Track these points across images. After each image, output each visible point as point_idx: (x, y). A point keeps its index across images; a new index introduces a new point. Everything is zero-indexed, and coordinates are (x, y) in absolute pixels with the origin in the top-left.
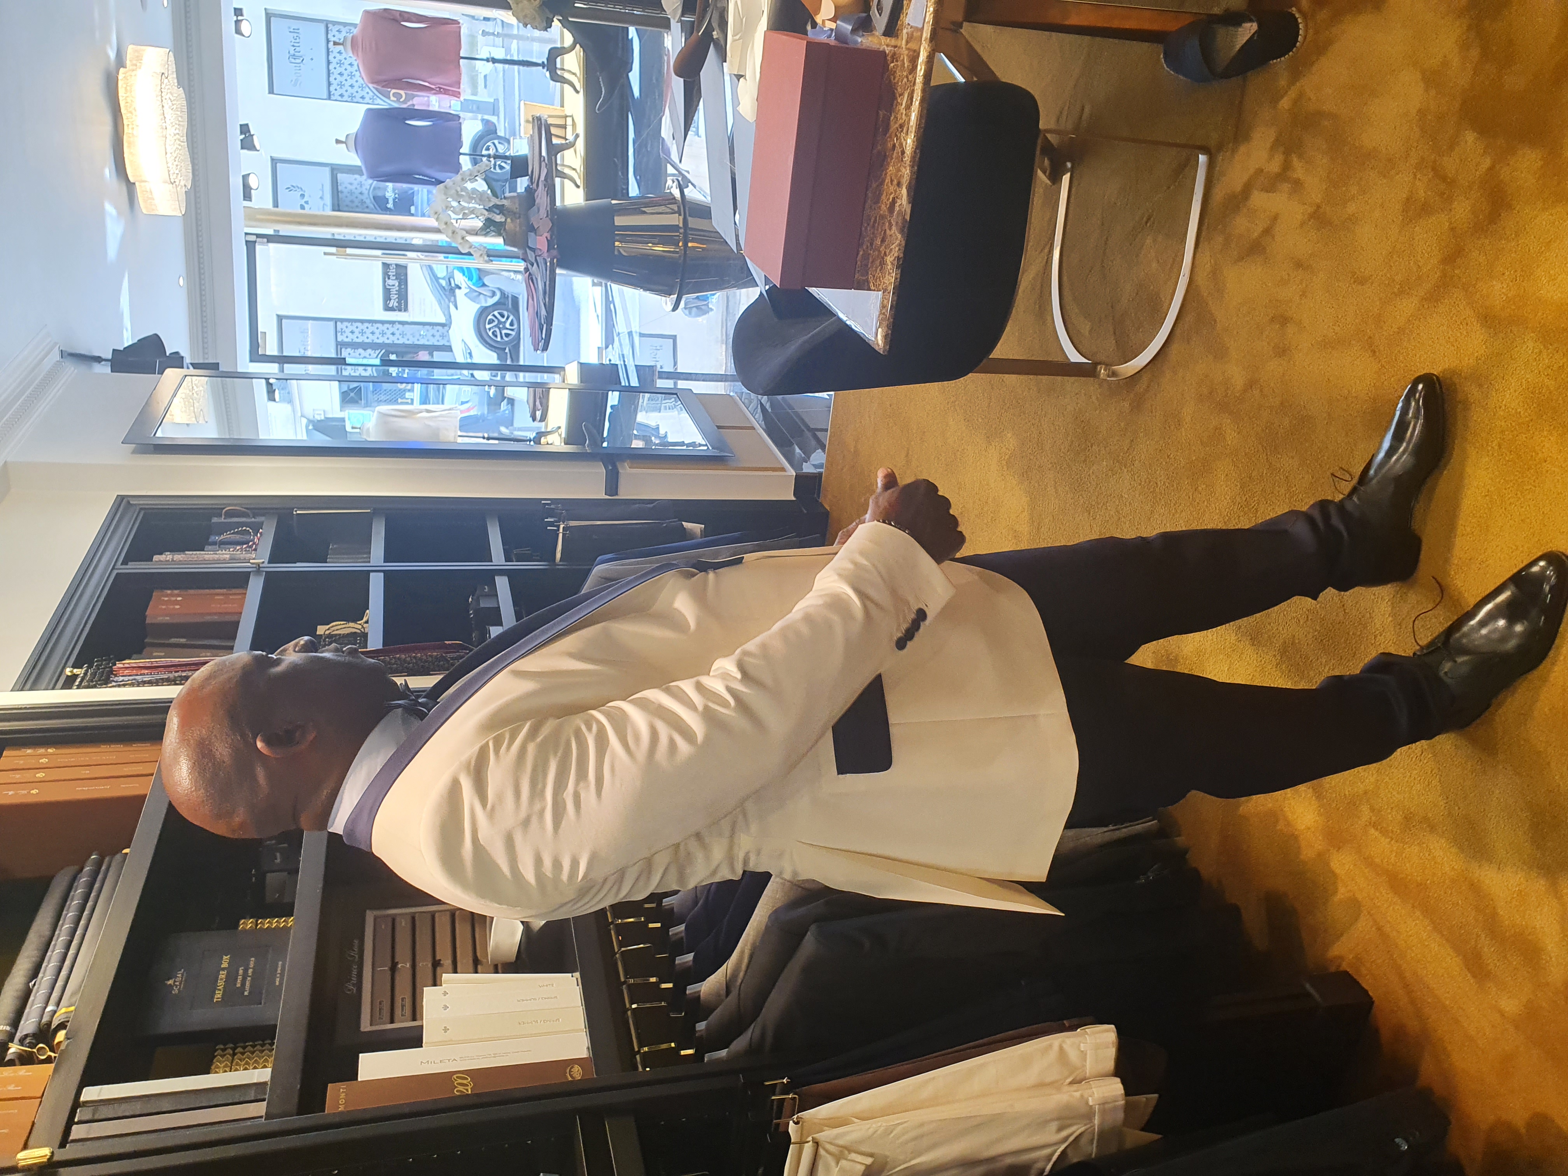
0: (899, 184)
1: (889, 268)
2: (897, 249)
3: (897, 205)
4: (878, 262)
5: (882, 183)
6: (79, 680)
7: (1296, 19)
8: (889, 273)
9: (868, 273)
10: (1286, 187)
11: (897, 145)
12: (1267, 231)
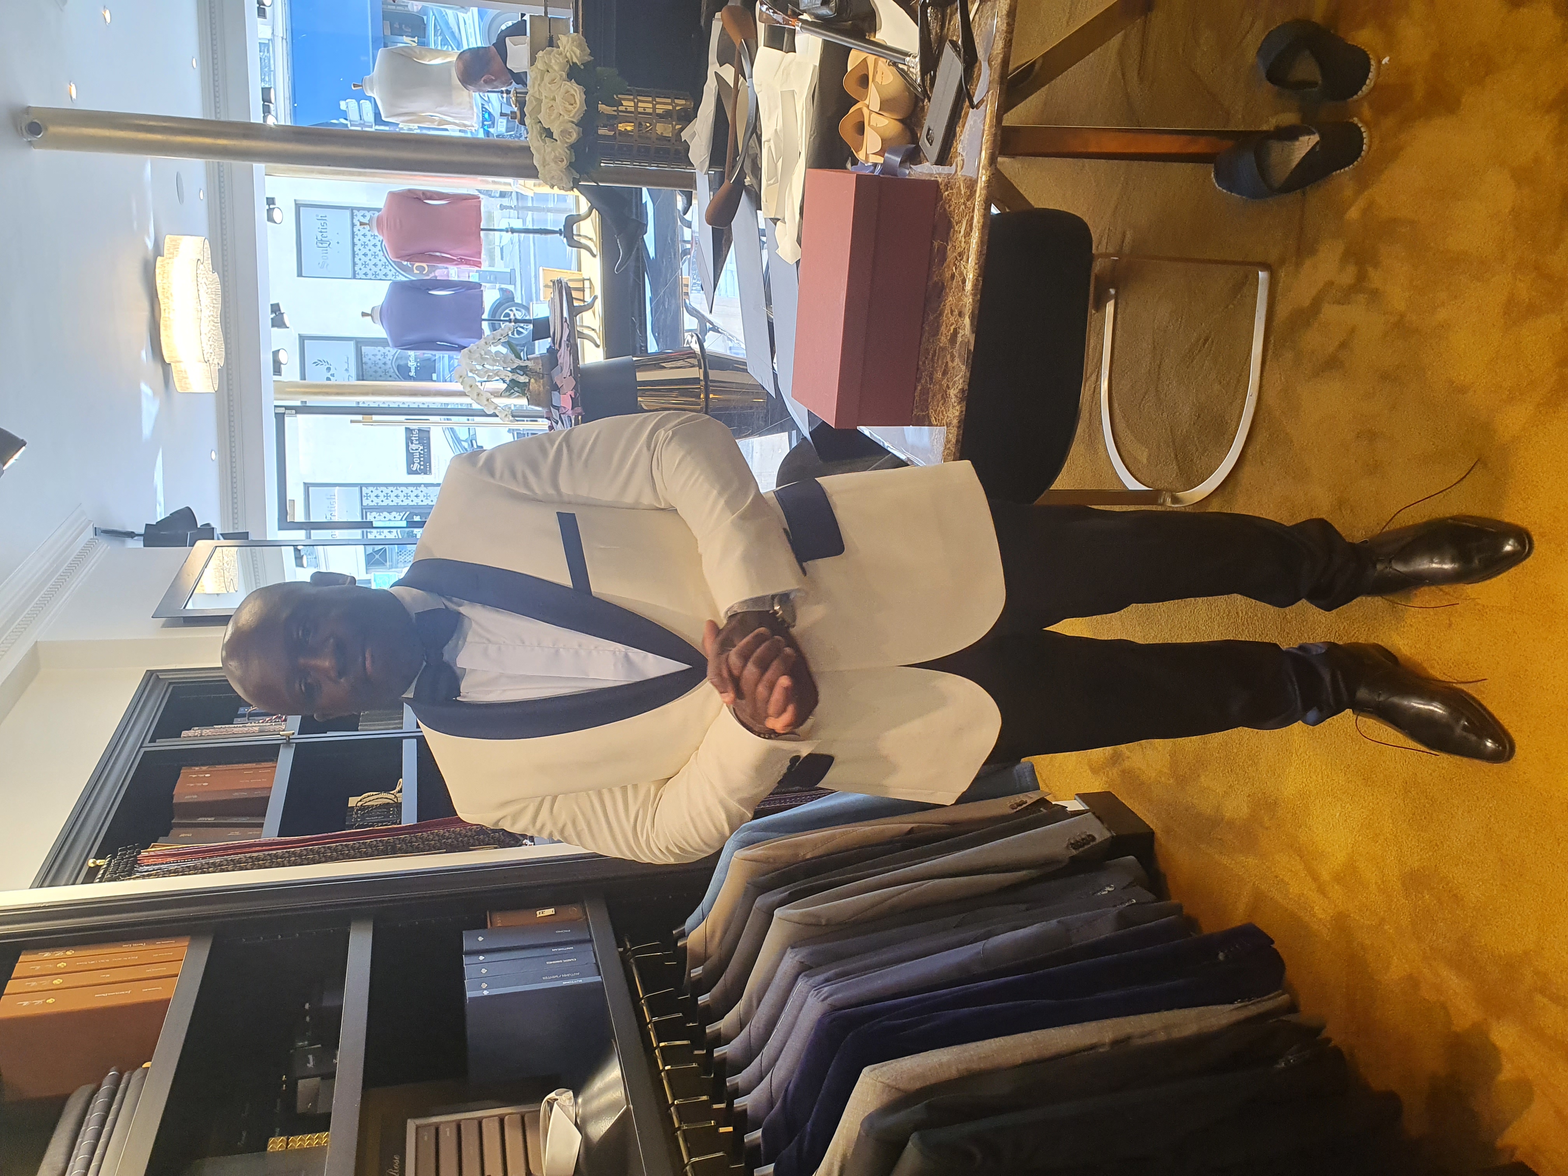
0: (961, 314)
1: (953, 400)
2: (961, 381)
3: (960, 335)
4: (939, 396)
5: (941, 314)
6: (101, 872)
7: (1359, 129)
8: (954, 406)
9: (928, 410)
10: (1361, 298)
11: (956, 274)
12: (1343, 345)
